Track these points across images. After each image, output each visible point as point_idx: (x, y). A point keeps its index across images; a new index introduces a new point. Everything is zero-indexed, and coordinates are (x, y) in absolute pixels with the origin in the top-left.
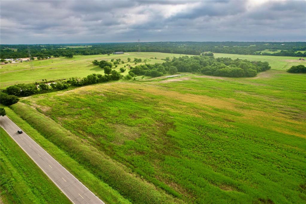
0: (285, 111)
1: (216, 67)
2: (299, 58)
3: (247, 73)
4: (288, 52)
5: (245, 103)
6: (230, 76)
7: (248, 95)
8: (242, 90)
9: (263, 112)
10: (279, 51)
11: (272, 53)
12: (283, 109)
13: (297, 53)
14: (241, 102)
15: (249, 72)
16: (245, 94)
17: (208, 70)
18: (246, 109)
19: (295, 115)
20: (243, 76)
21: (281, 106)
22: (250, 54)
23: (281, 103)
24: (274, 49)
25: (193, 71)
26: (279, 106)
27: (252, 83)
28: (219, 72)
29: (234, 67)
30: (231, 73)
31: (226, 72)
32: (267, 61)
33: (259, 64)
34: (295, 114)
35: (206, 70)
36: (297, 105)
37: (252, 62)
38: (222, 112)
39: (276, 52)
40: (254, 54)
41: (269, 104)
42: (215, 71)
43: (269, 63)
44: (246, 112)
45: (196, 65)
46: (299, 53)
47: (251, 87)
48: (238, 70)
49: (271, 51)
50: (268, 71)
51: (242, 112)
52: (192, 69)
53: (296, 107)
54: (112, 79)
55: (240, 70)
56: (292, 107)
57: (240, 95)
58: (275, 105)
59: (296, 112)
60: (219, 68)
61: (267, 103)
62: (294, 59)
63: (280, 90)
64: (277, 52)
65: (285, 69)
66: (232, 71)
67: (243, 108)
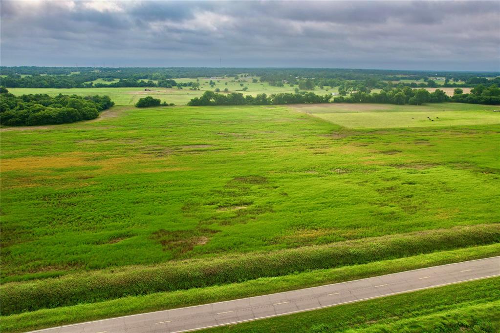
0: (149, 151)
1: (25, 110)
2: (144, 89)
4: (129, 81)
5: (98, 153)
7: (97, 143)
8: (86, 139)
9: (125, 158)
10: (117, 81)
11: (109, 83)
12: (146, 149)
13: (141, 83)
14: (91, 154)
15: (86, 113)
16: (92, 142)
17: (13, 117)
18: (102, 159)
19: (159, 153)
21: (143, 147)
22: (77, 87)
23: (141, 143)
24: (110, 78)
26: (140, 147)
27: (97, 126)
28: (36, 117)
29: (60, 107)
32: (106, 95)
33: (96, 99)
34: (160, 151)
36: (158, 142)
37: (86, 98)
38: (69, 171)
39: (114, 82)
40: (83, 87)
41: (129, 147)
42: (27, 117)
43: (110, 97)
44: (104, 163)
46: (142, 82)
47: (98, 132)
48: (69, 113)
49: (106, 80)
50: (113, 109)
51: (99, 164)
53: (158, 144)
55: (72, 111)
56: (154, 145)
57: (86, 145)
58: (136, 147)
59: (159, 150)
60: (34, 111)
61: (126, 147)
62: (139, 90)
63: (135, 129)
64: (116, 82)
65: (132, 104)
67: (97, 159)
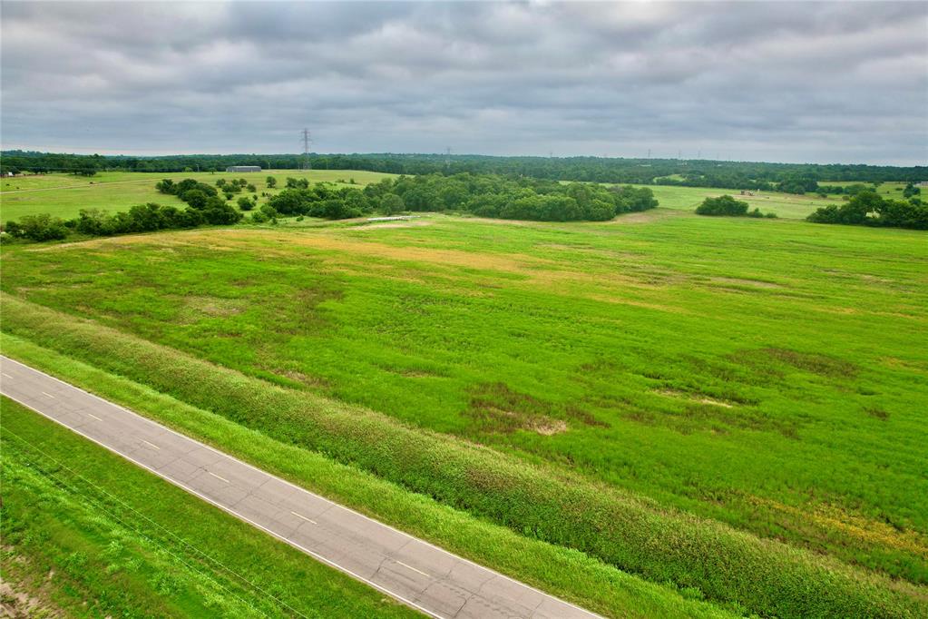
3: (588, 211)
6: (542, 217)
15: (592, 209)
17: (487, 203)
20: (577, 219)
25: (449, 208)
28: (514, 207)
30: (546, 208)
31: (532, 208)
35: (479, 205)
42: (504, 205)
45: (456, 194)
48: (562, 204)
52: (445, 203)
54: (207, 221)
55: (567, 201)
60: (516, 198)
66: (549, 204)
